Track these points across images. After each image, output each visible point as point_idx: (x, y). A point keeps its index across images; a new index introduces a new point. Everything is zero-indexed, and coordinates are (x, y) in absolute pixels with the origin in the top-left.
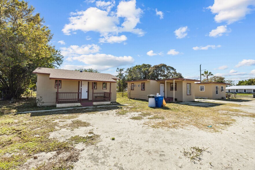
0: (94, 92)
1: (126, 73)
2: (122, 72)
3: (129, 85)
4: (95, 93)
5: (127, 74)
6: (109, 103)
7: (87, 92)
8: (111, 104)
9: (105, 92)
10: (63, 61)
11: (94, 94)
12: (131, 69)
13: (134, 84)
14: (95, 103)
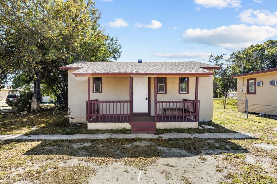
0: (158, 100)
1: (228, 63)
2: (220, 62)
3: (241, 83)
4: (159, 102)
5: (231, 64)
6: (194, 125)
7: (147, 99)
8: (200, 128)
9: (184, 100)
10: (120, 53)
11: (158, 104)
12: (239, 53)
13: (255, 79)
14: (160, 125)
